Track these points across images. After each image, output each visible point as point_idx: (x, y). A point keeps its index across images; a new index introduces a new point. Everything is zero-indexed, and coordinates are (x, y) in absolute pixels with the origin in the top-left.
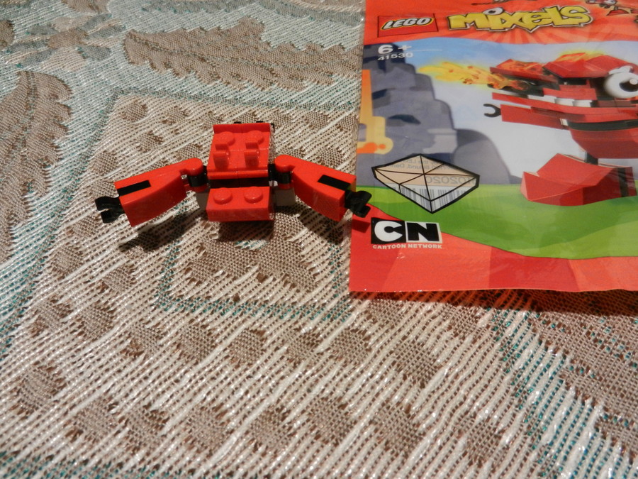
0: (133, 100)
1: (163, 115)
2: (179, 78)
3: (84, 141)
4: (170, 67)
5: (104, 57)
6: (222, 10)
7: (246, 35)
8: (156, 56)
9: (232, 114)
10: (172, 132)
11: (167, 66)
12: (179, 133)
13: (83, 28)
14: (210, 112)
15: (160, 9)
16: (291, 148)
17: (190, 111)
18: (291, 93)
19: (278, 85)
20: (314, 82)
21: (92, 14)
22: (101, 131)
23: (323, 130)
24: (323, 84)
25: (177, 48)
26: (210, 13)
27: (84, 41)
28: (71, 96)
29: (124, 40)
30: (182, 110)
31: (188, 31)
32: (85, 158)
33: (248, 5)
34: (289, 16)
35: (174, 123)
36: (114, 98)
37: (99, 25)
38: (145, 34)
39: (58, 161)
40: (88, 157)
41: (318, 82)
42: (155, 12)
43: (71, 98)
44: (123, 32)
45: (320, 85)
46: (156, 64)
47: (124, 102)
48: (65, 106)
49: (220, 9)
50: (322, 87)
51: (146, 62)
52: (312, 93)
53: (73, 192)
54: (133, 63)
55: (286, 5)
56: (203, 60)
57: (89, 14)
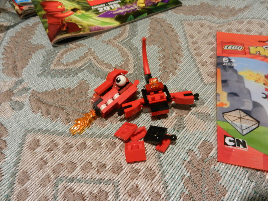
0: (33, 137)
1: (47, 146)
2: (53, 121)
3: (13, 164)
4: (49, 114)
5: (21, 109)
6: (71, 76)
7: (81, 93)
8: (43, 107)
9: (76, 143)
10: (51, 157)
11: (48, 113)
12: (54, 157)
13: (12, 89)
14: (67, 143)
15: (45, 76)
16: (101, 163)
17: (58, 143)
18: (100, 129)
19: (96, 124)
20: (110, 122)
21: (16, 79)
22: (20, 157)
23: (114, 151)
24: (114, 123)
25: (52, 101)
26: (67, 78)
27: (12, 98)
28: (8, 134)
29: (30, 97)
30: (55, 142)
31: (57, 90)
32: (14, 174)
33: (82, 72)
34: (100, 79)
35: (52, 151)
36: (25, 135)
37: (19, 87)
38: (38, 92)
39: (2, 177)
40: (16, 174)
41: (112, 122)
42: (43, 77)
43: (8, 136)
44: (29, 91)
45: (112, 123)
46: (44, 112)
47: (29, 138)
48: (5, 141)
49: (70, 75)
50: (113, 125)
51: (39, 111)
52: (109, 128)
53: (10, 196)
54: (33, 112)
55: (98, 70)
56: (63, 109)
57: (14, 79)
